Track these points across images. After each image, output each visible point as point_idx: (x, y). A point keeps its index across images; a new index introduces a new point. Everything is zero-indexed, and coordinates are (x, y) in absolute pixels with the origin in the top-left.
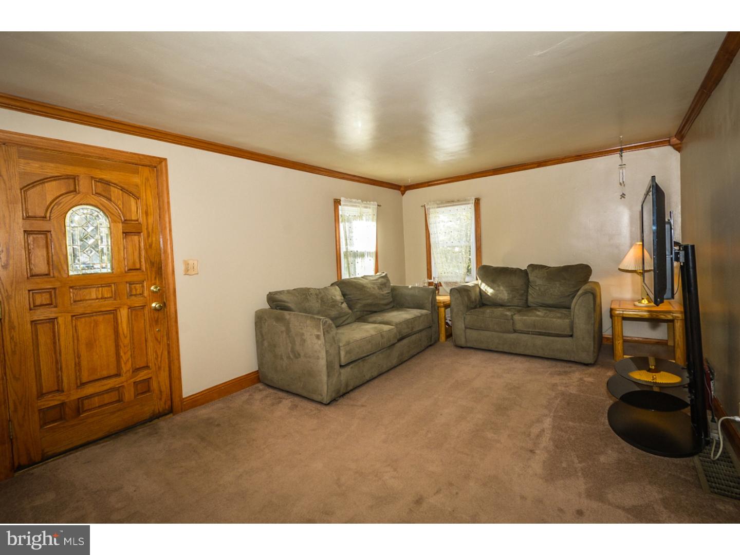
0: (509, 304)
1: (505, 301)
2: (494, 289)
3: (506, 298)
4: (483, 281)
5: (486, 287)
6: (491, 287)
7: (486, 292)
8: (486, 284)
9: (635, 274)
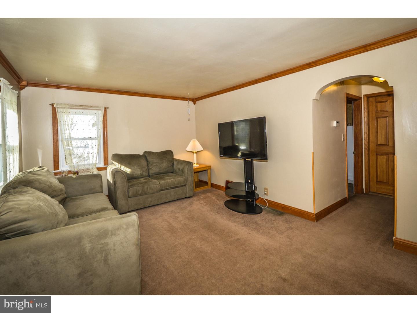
0: (141, 177)
1: (139, 175)
2: (131, 169)
3: (140, 173)
4: (122, 164)
5: (125, 168)
6: (129, 168)
7: (126, 171)
8: (125, 166)
9: (192, 153)
